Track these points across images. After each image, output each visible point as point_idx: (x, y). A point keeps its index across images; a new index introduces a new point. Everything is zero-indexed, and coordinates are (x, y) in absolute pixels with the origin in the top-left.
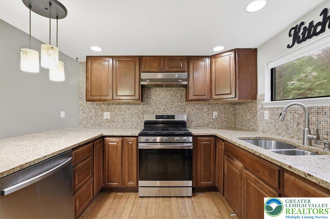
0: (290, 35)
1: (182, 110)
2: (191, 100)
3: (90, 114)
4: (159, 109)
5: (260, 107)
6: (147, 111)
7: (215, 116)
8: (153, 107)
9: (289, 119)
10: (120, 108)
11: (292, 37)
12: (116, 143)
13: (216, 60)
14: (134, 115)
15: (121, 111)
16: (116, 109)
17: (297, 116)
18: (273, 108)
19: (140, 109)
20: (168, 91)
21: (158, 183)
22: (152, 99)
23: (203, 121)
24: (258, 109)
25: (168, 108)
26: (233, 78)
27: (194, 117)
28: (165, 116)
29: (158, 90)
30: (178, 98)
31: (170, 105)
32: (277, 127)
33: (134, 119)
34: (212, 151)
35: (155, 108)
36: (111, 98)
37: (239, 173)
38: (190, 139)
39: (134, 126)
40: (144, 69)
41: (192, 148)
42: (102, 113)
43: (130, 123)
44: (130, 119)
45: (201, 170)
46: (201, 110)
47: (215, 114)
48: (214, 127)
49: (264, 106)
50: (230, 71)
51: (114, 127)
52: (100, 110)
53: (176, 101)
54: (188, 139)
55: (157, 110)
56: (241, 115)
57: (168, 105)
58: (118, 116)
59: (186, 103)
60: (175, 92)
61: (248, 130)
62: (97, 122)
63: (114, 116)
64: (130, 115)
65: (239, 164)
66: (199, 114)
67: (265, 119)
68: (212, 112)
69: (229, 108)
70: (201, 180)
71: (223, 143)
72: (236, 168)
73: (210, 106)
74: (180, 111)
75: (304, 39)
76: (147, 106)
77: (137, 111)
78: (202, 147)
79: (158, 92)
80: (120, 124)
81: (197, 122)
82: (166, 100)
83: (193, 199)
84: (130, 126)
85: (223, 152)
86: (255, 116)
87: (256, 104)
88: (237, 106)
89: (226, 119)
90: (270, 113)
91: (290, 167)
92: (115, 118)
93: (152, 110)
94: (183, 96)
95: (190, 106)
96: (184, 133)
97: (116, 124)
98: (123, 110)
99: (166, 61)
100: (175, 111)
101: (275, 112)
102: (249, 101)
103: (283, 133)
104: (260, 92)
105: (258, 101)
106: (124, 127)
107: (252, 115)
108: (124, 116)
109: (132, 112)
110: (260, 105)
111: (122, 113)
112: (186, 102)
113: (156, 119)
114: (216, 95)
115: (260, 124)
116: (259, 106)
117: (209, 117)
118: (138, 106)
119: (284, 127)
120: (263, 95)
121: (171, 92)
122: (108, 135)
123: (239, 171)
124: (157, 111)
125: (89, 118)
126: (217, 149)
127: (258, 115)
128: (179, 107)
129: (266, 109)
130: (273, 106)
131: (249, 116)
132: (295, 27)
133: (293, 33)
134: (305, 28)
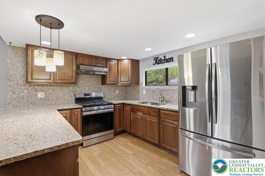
0: (154, 60)
1: (100, 90)
2: (108, 84)
3: (21, 95)
4: (85, 89)
6: (76, 91)
7: (118, 93)
8: (80, 88)
10: (54, 89)
11: (155, 61)
12: (65, 115)
13: (121, 62)
14: (66, 94)
15: (54, 91)
16: (50, 90)
19: (71, 89)
20: (91, 77)
21: (96, 135)
22: (80, 82)
23: (111, 96)
25: (91, 89)
26: (130, 73)
27: (107, 94)
29: (84, 76)
30: (97, 82)
31: (92, 87)
32: (149, 97)
33: (66, 97)
34: (122, 112)
35: (82, 89)
36: (53, 82)
37: (140, 117)
38: (113, 106)
39: (66, 102)
40: (79, 62)
41: (113, 111)
42: (36, 93)
43: (63, 100)
44: (63, 97)
45: (117, 123)
46: (110, 90)
47: (117, 92)
48: (117, 99)
49: (143, 88)
50: (129, 70)
51: (48, 104)
52: (33, 91)
53: (96, 84)
54: (111, 107)
56: (130, 92)
57: (91, 87)
58: (52, 95)
60: (95, 78)
61: (135, 100)
62: (30, 102)
63: (48, 95)
64: (63, 94)
65: (141, 114)
66: (109, 92)
67: (144, 93)
68: (116, 91)
69: (124, 88)
70: (117, 128)
71: (130, 106)
72: (139, 116)
73: (115, 88)
74: (98, 91)
75: (159, 64)
76: (77, 87)
77: (69, 91)
78: (118, 110)
79: (84, 78)
80: (54, 102)
81: (108, 97)
82: (89, 83)
83: (114, 139)
84: (63, 102)
85: (130, 111)
86: (139, 92)
87: (139, 87)
88: (127, 87)
89: (122, 94)
90: (146, 91)
91: (162, 108)
92: (49, 97)
93: (80, 90)
94: (100, 81)
95: (104, 87)
96: (107, 103)
97: (50, 102)
98: (57, 90)
99: (94, 59)
100: (95, 91)
101: (148, 90)
102: (135, 85)
103: (152, 99)
104: (141, 81)
105: (140, 85)
106: (58, 103)
107: (137, 92)
108: (57, 95)
109: (64, 92)
111: (55, 92)
112: (102, 85)
113: (84, 96)
114: (121, 82)
115: (141, 96)
116: (141, 88)
117: (115, 93)
118: (69, 87)
120: (143, 83)
122: (59, 109)
123: (141, 116)
124: (83, 91)
125: (20, 98)
126: (125, 110)
128: (98, 88)
129: (144, 89)
130: (147, 88)
131: (135, 92)
132: (156, 58)
133: (155, 59)
134: (159, 59)
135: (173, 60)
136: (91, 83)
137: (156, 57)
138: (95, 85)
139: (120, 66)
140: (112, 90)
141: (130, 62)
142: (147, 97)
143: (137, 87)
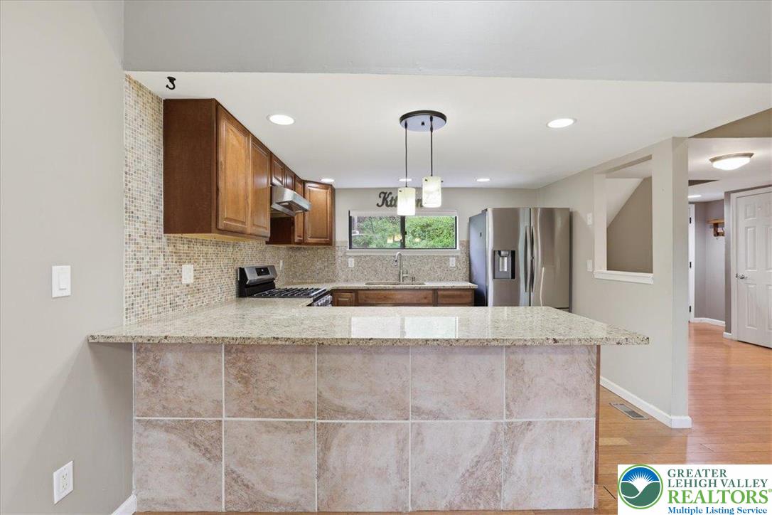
0: (380, 197)
1: (264, 258)
3: (153, 273)
5: (341, 255)
6: (237, 261)
8: (242, 252)
9: (378, 265)
10: (207, 253)
11: (382, 199)
14: (224, 269)
15: (208, 261)
16: (201, 257)
17: (386, 262)
18: (360, 257)
24: (337, 257)
25: (255, 255)
26: (329, 219)
32: (365, 273)
33: (224, 279)
40: (274, 180)
42: (179, 268)
43: (219, 290)
44: (219, 281)
49: (347, 254)
52: (174, 259)
58: (204, 274)
62: (168, 299)
63: (198, 276)
64: (219, 271)
67: (350, 266)
74: (262, 260)
86: (333, 264)
88: (290, 252)
90: (354, 260)
92: (200, 281)
93: (242, 259)
98: (211, 259)
99: (286, 174)
101: (363, 259)
105: (337, 249)
108: (212, 275)
109: (221, 263)
110: (340, 253)
111: (209, 265)
113: (258, 275)
114: (311, 237)
115: (341, 273)
118: (228, 249)
119: (373, 272)
120: (346, 242)
124: (246, 261)
125: (150, 286)
127: (337, 264)
128: (261, 253)
129: (350, 256)
130: (359, 254)
131: (318, 265)
132: (385, 194)
133: (382, 195)
134: (392, 198)
137: (385, 192)
139: (310, 195)
140: (276, 259)
141: (329, 191)
142: (358, 273)
143: (329, 251)
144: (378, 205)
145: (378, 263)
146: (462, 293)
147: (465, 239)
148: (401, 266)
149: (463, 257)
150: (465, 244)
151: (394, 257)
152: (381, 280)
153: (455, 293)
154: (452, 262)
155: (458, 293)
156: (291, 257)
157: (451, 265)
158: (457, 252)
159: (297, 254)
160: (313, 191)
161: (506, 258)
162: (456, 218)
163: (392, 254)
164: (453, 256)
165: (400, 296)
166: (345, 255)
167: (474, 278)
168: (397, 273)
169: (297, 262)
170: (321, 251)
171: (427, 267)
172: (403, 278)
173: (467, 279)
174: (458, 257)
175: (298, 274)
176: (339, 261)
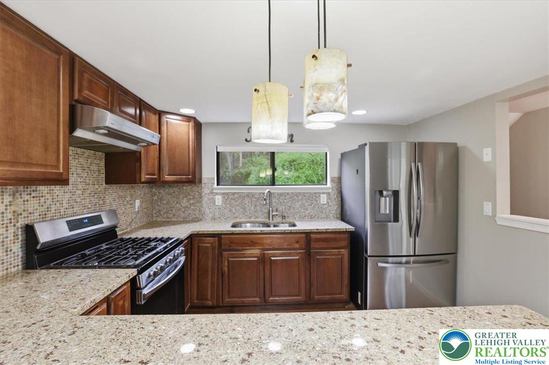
0: (249, 132)
1: (101, 202)
4: (58, 203)
5: (208, 192)
7: (138, 207)
9: (247, 202)
13: (169, 121)
17: (255, 199)
18: (227, 194)
24: (203, 194)
25: (78, 200)
26: (192, 154)
28: (87, 221)
30: (94, 175)
31: (80, 192)
32: (234, 211)
35: (48, 202)
40: (79, 95)
46: (123, 199)
47: (138, 203)
48: (137, 226)
49: (215, 191)
50: (189, 145)
53: (91, 182)
55: (53, 208)
57: (77, 193)
59: (106, 186)
60: (89, 161)
67: (217, 204)
68: (135, 201)
69: (148, 193)
73: (132, 192)
85: (216, 251)
86: (200, 202)
87: (201, 188)
88: (154, 190)
89: (146, 211)
90: (224, 198)
93: (42, 209)
94: (102, 172)
95: (112, 192)
101: (231, 197)
105: (203, 185)
107: (192, 202)
110: (207, 190)
112: (106, 184)
113: (71, 230)
114: (168, 175)
115: (208, 211)
117: (132, 209)
119: (241, 210)
120: (213, 179)
121: (81, 160)
123: (257, 257)
127: (204, 201)
128: (96, 196)
129: (217, 194)
130: (227, 191)
131: (184, 203)
135: (294, 139)
136: (79, 180)
138: (89, 184)
139: (167, 129)
140: (127, 199)
141: (191, 124)
142: (226, 211)
143: (195, 188)
144: (246, 140)
145: (247, 201)
146: (338, 236)
147: (336, 175)
148: (270, 203)
149: (334, 194)
150: (336, 181)
151: (264, 193)
152: (250, 218)
153: (330, 236)
154: (323, 199)
155: (333, 236)
156: (153, 195)
157: (322, 203)
158: (328, 188)
159: (162, 191)
160: (171, 123)
161: (388, 198)
162: (326, 153)
163: (262, 191)
164: (324, 193)
165: (269, 241)
166: (212, 193)
167: (348, 217)
168: (267, 211)
169: (161, 199)
170: (187, 188)
171: (298, 205)
172: (273, 216)
173: (339, 216)
174: (328, 194)
175: (162, 213)
176: (205, 199)
